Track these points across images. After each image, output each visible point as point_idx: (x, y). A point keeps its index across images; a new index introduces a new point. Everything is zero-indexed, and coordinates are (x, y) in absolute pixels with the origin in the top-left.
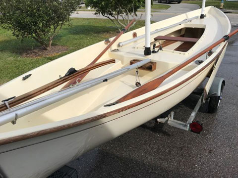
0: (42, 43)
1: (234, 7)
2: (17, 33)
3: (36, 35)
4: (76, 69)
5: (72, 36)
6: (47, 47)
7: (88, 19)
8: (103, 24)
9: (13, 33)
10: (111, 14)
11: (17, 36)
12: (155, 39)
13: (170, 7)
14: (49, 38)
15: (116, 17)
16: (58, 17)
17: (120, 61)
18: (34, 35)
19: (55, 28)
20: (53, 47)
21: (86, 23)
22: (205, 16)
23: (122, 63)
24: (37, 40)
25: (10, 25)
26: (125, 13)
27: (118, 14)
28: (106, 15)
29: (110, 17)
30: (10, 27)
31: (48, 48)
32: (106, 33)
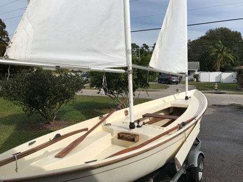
0: (46, 117)
1: (228, 88)
2: (25, 109)
3: (43, 111)
4: (61, 135)
5: (75, 112)
6: (50, 121)
7: (92, 97)
8: (106, 101)
9: (23, 109)
10: (112, 93)
11: (26, 111)
12: (143, 116)
13: (169, 87)
14: (54, 113)
15: (116, 95)
16: (64, 96)
17: (110, 134)
18: (41, 110)
19: (60, 105)
20: (56, 122)
21: (91, 100)
22: (190, 97)
23: (112, 135)
24: (42, 115)
25: (22, 102)
26: (125, 93)
27: (119, 93)
28: (108, 94)
29: (111, 95)
30: (21, 104)
31: (51, 123)
32: (107, 109)
